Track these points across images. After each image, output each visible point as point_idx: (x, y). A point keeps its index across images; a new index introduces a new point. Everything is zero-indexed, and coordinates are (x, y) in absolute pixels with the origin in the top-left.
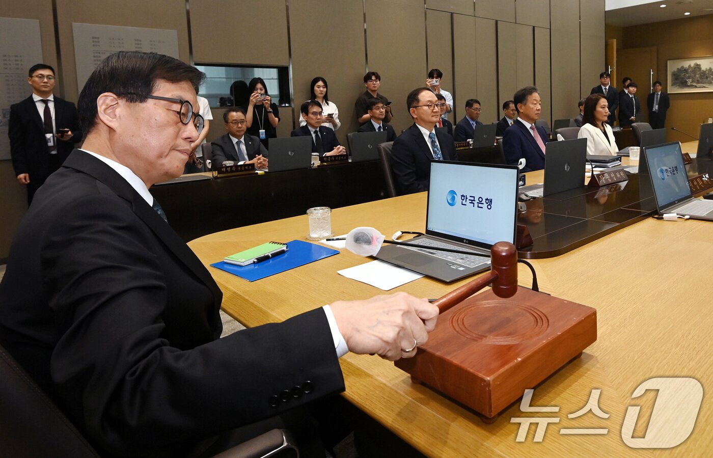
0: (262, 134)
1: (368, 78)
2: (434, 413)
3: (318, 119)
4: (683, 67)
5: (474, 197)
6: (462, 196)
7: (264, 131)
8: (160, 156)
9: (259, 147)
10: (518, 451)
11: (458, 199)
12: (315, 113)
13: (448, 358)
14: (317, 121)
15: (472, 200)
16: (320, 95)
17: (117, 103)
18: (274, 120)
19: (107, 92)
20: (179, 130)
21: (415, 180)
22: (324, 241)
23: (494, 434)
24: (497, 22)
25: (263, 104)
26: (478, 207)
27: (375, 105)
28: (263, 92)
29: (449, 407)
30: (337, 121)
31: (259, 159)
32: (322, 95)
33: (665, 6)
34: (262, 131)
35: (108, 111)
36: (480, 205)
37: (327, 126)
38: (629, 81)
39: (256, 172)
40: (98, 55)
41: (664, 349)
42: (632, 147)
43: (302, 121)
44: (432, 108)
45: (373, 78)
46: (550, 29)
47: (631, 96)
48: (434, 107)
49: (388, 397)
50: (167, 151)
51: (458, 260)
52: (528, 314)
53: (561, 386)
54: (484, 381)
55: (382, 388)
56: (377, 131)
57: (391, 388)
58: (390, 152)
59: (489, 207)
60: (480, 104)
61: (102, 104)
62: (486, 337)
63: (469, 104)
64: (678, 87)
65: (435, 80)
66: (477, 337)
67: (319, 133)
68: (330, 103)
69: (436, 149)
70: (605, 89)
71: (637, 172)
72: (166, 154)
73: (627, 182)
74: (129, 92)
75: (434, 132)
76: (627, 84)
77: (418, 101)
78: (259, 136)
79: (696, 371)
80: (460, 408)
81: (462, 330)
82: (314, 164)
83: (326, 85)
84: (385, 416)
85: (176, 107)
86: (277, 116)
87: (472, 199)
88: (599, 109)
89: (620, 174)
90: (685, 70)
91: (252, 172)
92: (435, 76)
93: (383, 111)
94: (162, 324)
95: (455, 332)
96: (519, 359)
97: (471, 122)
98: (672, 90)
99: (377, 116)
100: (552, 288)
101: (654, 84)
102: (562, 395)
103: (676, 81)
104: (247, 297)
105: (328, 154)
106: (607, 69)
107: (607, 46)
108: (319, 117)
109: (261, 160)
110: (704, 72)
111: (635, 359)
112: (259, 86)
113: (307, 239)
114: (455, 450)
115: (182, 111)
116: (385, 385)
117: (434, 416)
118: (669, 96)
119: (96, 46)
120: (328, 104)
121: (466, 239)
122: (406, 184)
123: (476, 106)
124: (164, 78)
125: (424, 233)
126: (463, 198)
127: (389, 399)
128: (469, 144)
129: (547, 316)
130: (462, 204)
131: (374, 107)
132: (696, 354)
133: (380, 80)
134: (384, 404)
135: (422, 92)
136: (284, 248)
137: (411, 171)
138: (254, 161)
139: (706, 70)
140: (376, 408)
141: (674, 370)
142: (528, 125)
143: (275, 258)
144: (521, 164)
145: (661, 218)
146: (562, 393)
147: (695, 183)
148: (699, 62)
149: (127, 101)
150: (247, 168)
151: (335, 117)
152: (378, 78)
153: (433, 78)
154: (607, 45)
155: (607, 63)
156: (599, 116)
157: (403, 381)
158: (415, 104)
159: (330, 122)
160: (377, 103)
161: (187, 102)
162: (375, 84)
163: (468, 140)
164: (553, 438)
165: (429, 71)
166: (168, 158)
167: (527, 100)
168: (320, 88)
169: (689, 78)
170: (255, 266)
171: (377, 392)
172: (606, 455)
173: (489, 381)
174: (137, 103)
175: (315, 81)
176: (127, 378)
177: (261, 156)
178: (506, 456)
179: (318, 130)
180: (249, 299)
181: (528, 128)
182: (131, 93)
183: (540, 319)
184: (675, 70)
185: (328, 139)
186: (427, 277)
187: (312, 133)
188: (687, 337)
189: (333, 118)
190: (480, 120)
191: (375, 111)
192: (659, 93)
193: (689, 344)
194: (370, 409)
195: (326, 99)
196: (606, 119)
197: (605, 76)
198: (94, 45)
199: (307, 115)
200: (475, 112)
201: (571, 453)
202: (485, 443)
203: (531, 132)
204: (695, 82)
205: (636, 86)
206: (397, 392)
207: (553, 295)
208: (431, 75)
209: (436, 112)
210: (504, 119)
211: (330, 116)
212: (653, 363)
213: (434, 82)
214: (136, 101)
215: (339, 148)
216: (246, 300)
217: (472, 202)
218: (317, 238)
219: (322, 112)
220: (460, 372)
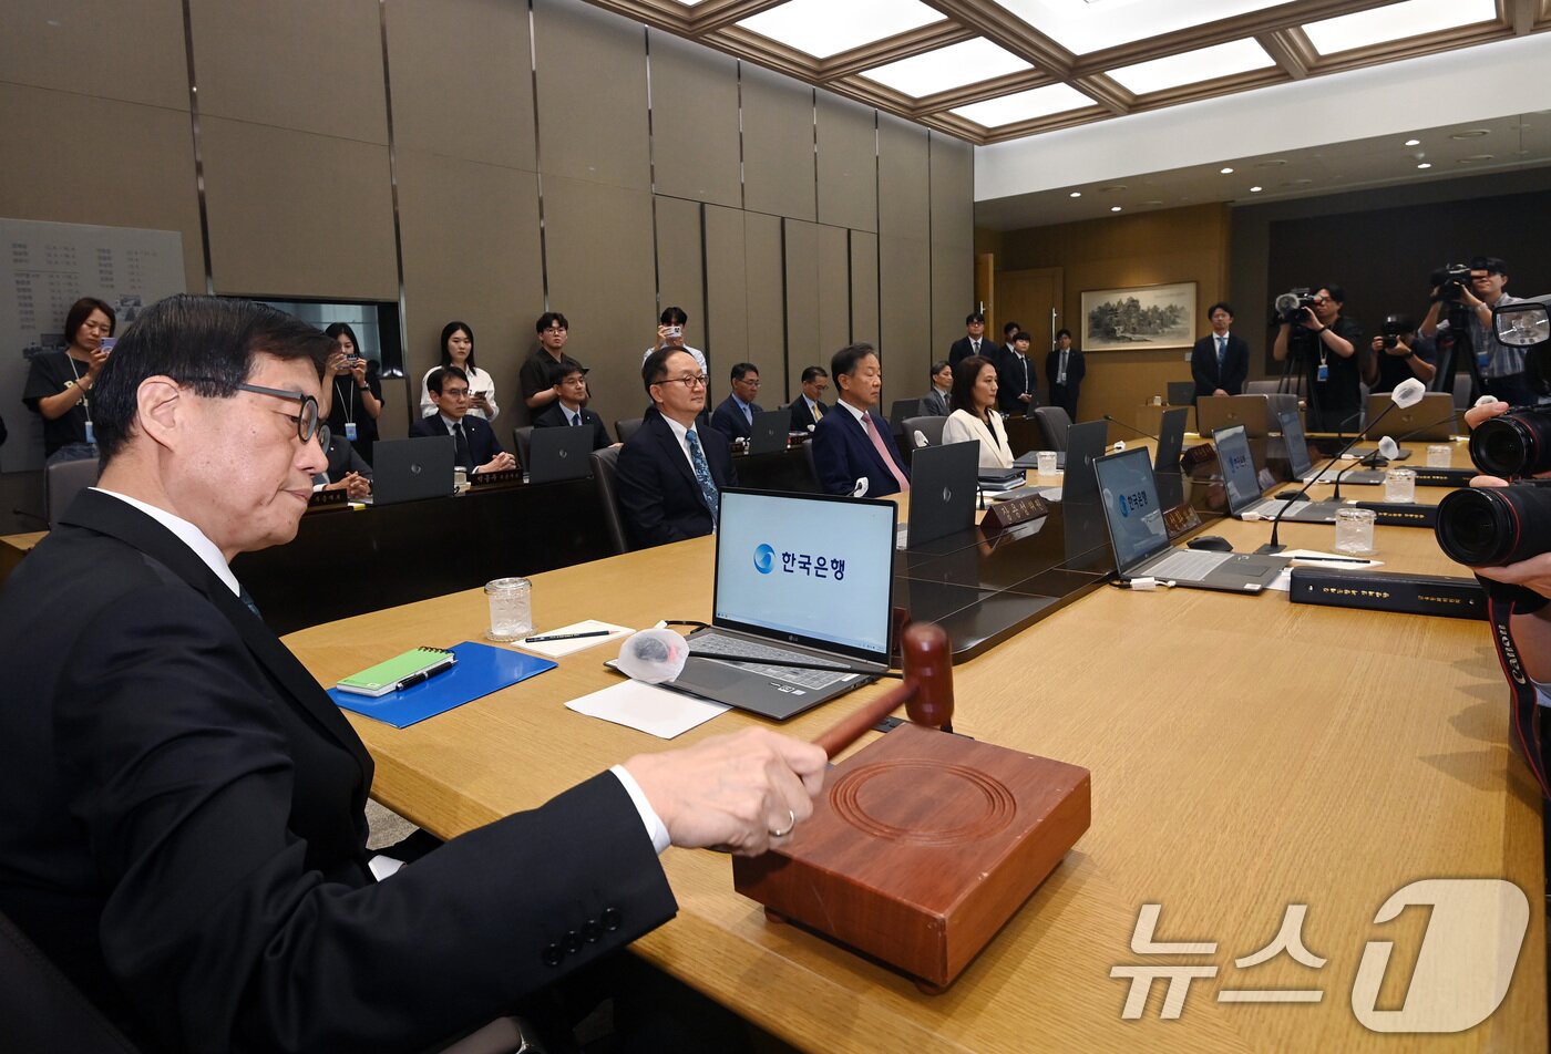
0: (351, 431)
1: (544, 323)
2: (824, 979)
3: (462, 403)
4: (1108, 304)
5: (809, 557)
6: (785, 555)
7: (354, 425)
8: (258, 503)
9: (350, 456)
10: (1001, 1045)
11: (777, 561)
12: (454, 392)
13: (856, 876)
14: (459, 406)
15: (805, 563)
16: (459, 356)
17: (178, 397)
18: (373, 404)
19: (159, 374)
20: (294, 453)
21: (663, 518)
22: (522, 643)
23: (949, 1015)
24: (783, 219)
25: (351, 374)
26: (817, 575)
27: (566, 375)
28: (351, 350)
29: (852, 968)
30: (493, 405)
31: (353, 480)
32: (464, 357)
33: (1078, 195)
34: (350, 426)
35: (158, 412)
36: (820, 572)
37: (474, 414)
38: (1015, 329)
39: (350, 504)
40: (24, 278)
41: (1203, 836)
42: (1042, 453)
43: (426, 406)
44: (692, 385)
45: (555, 324)
46: (878, 234)
47: (1020, 357)
48: (695, 382)
49: (727, 950)
50: (272, 493)
51: (788, 675)
52: (971, 784)
53: (1042, 916)
54: (935, 920)
55: (713, 932)
56: (571, 424)
57: (727, 933)
58: (612, 466)
59: (839, 575)
60: (757, 372)
61: (148, 398)
62: (905, 831)
63: (738, 372)
64: (1098, 341)
65: (673, 327)
66: (891, 834)
67: (462, 428)
68: (478, 370)
69: (699, 461)
70: (977, 344)
71: (1060, 498)
72: (269, 498)
73: (1044, 518)
74: (203, 376)
75: (694, 428)
76: (1012, 335)
77: (665, 371)
78: (344, 434)
79: (1270, 875)
80: (874, 967)
81: (860, 820)
82: (458, 488)
83: (470, 338)
84: (725, 986)
85: (291, 408)
86: (378, 396)
87: (806, 560)
88: (981, 383)
89: (1035, 504)
90: (1112, 310)
91: (341, 506)
92: (673, 320)
93: (582, 385)
94: (303, 843)
95: (848, 825)
96: (985, 875)
97: (742, 406)
98: (1090, 345)
99: (570, 395)
100: (972, 725)
101: (1059, 336)
102: (1050, 932)
103: (1095, 330)
104: (401, 761)
105: (482, 469)
106: (977, 308)
107: (978, 265)
108: (462, 398)
109: (357, 482)
110: (1145, 314)
111: (1159, 856)
112: (344, 339)
113: (486, 639)
114: (877, 1047)
115: (303, 416)
116: (717, 927)
117: (827, 985)
118: (1085, 356)
119: (21, 261)
120: (474, 373)
121: (794, 635)
122: (646, 526)
123: (751, 375)
124: (268, 350)
125: (710, 623)
126: (786, 558)
127: (729, 954)
128: (741, 447)
129: (1007, 786)
130: (785, 570)
131: (565, 379)
132: (1261, 843)
133: (566, 329)
134: (722, 964)
135: (671, 354)
136: (450, 658)
137: (652, 502)
138: (343, 483)
139: (1149, 310)
140: (704, 972)
141: (1232, 875)
142: (858, 414)
143: (434, 678)
144: (860, 487)
145: (1126, 586)
146: (1048, 928)
147: (1173, 520)
148: (1135, 295)
149: (196, 393)
150: (332, 497)
151: (489, 397)
152: (563, 324)
153: (670, 325)
154: (977, 263)
155: (978, 298)
156: (980, 396)
157: (749, 918)
158: (660, 377)
159: (479, 407)
160: (571, 372)
161: (312, 398)
162: (556, 335)
163: (738, 440)
164: (1056, 1017)
165: (662, 312)
166: (273, 507)
167: (856, 367)
168: (459, 344)
169: (1118, 324)
170: (398, 697)
171: (703, 942)
172: (1157, 1042)
173: (944, 920)
174: (217, 398)
175: (450, 329)
176: (267, 955)
177: (355, 474)
178: (971, 1051)
179: (460, 422)
180: (406, 764)
181: (858, 419)
182: (206, 379)
183: (998, 795)
184: (1095, 309)
185: (479, 440)
186: (738, 709)
187: (449, 428)
188: (1235, 811)
189: (485, 399)
190: (756, 402)
191: (566, 386)
192: (1068, 351)
193: (1244, 825)
194: (692, 973)
195: (471, 362)
196: (992, 401)
197: (975, 320)
198: (16, 261)
199: (440, 395)
200: (750, 387)
201: (1095, 1043)
202: (935, 1034)
203: (864, 425)
204: (1129, 332)
205: (1027, 338)
206: (744, 941)
207: (978, 738)
208: (666, 319)
209: (699, 392)
210: (801, 401)
211: (481, 395)
212: (1191, 862)
213: (673, 331)
214: (215, 394)
215: (503, 457)
216: (402, 766)
217: (805, 566)
218: (507, 637)
219: (467, 389)
220: (880, 902)
